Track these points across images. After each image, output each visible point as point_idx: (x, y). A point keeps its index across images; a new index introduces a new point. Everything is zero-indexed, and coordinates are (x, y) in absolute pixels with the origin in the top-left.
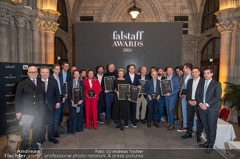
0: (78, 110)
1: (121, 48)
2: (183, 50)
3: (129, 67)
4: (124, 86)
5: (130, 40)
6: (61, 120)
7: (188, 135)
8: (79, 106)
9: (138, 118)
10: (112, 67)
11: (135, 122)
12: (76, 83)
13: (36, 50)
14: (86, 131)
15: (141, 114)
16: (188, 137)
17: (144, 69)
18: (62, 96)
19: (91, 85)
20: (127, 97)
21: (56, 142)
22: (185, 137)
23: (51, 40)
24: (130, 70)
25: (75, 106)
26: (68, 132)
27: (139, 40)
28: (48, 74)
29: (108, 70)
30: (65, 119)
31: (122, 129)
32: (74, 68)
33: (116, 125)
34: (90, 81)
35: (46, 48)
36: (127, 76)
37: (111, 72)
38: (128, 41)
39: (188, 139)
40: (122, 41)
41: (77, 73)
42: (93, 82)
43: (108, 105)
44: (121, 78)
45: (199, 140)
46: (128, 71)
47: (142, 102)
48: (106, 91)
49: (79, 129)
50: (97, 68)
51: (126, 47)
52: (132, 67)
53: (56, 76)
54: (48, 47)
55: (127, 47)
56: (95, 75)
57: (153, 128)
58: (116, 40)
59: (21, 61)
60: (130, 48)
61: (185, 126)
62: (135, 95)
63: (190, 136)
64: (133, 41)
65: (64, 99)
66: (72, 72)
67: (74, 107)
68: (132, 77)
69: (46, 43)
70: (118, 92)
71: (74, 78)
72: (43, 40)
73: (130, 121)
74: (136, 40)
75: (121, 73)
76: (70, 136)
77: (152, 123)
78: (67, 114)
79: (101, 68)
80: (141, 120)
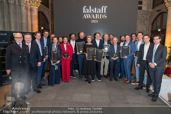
0: (56, 68)
1: (89, 20)
2: (138, 22)
3: (95, 34)
4: (91, 49)
5: (97, 13)
6: (43, 75)
7: (140, 87)
8: (57, 65)
9: (102, 74)
10: (82, 35)
11: (100, 77)
12: (55, 47)
13: (24, 22)
14: (62, 83)
15: (104, 71)
16: (140, 88)
17: (106, 36)
18: (43, 57)
19: (66, 49)
20: (93, 58)
21: (39, 92)
22: (137, 89)
23: (35, 13)
24: (96, 37)
25: (54, 64)
26: (49, 84)
27: (103, 14)
28: (31, 40)
29: (79, 37)
30: (46, 75)
31: (89, 83)
32: (53, 36)
33: (86, 79)
34: (65, 46)
35: (31, 20)
36: (94, 41)
37: (82, 38)
38: (95, 14)
39: (140, 90)
40: (90, 14)
41: (55, 39)
42: (67, 46)
43: (80, 64)
44: (89, 43)
45: (148, 91)
46: (95, 38)
47: (105, 62)
48: (78, 53)
49: (57, 82)
50: (70, 35)
51: (93, 19)
52: (98, 35)
53: (38, 41)
54: (33, 19)
55: (95, 19)
56: (69, 41)
57: (114, 81)
58: (85, 13)
59: (13, 30)
60: (96, 19)
61: (138, 80)
62: (100, 56)
63: (142, 88)
64: (99, 14)
65: (44, 59)
66: (51, 38)
67: (53, 66)
68: (98, 42)
69: (31, 16)
70: (86, 54)
71: (53, 43)
72: (29, 14)
73: (96, 76)
74: (101, 13)
75: (89, 39)
76: (50, 88)
77: (113, 78)
78: (48, 71)
79: (73, 35)
80: (104, 76)
